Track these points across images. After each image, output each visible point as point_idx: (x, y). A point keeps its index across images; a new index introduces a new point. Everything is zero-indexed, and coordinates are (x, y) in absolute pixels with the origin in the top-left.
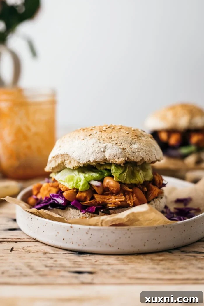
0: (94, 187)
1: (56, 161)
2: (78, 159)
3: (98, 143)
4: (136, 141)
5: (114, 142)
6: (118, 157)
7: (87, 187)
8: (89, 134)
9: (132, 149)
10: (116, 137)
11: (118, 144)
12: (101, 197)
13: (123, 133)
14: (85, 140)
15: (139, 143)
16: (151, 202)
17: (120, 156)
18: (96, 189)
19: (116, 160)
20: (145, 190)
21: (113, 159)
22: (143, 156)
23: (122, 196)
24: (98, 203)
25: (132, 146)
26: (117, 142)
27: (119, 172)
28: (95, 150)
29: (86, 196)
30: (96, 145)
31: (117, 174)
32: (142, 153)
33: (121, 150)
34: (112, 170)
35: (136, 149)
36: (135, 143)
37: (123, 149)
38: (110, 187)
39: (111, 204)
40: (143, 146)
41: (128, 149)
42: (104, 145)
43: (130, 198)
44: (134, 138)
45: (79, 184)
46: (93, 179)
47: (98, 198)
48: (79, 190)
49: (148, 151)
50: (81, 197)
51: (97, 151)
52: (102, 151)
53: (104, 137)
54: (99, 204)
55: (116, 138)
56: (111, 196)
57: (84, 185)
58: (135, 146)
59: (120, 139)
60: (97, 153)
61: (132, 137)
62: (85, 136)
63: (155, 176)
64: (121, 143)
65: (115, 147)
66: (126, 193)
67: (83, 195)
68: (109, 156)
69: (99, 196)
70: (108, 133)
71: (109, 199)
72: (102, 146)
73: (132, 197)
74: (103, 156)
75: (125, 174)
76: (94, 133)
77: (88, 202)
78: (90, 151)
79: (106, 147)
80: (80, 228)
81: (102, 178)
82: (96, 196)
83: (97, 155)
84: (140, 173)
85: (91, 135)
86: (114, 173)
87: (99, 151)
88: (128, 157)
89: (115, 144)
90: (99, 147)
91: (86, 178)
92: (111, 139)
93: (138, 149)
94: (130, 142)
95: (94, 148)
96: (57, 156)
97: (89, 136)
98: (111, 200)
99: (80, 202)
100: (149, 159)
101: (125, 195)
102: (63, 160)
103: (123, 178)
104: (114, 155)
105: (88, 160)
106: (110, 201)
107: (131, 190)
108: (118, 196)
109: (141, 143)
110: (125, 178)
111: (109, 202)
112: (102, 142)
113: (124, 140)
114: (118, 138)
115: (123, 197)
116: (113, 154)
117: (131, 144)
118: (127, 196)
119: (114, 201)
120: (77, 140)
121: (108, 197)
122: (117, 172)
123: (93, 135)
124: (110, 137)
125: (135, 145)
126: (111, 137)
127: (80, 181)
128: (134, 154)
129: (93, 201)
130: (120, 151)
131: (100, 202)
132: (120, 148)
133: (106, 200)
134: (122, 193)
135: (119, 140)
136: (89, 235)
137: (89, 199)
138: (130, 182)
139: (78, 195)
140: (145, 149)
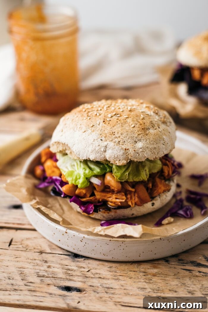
0: (94, 185)
1: (58, 147)
2: (78, 154)
3: (99, 140)
4: (142, 137)
5: (116, 140)
6: (119, 159)
7: (86, 184)
8: (91, 125)
9: (136, 150)
10: (119, 133)
11: (121, 143)
12: (101, 195)
13: (128, 127)
14: (87, 133)
15: (145, 139)
16: (157, 198)
17: (121, 158)
18: (96, 187)
19: (117, 162)
20: (150, 186)
21: (113, 161)
22: (149, 156)
23: (123, 195)
24: (98, 200)
25: (136, 144)
26: (119, 139)
27: (121, 172)
28: (95, 149)
29: (86, 193)
30: (96, 143)
31: (118, 174)
32: (146, 153)
33: (123, 151)
34: (114, 170)
35: (141, 148)
36: (140, 140)
37: (125, 149)
38: (111, 186)
39: (111, 202)
40: (150, 142)
41: (131, 150)
42: (105, 143)
43: (131, 198)
44: (140, 133)
45: (78, 182)
46: (93, 175)
47: (99, 196)
48: (78, 187)
49: (155, 148)
50: (80, 193)
51: (97, 150)
52: (103, 151)
53: (106, 132)
54: (99, 202)
55: (119, 135)
56: (111, 194)
57: (83, 183)
58: (140, 145)
59: (123, 135)
60: (97, 152)
61: (138, 131)
62: (87, 127)
63: (164, 167)
64: (124, 142)
65: (117, 147)
66: (127, 193)
67: (83, 191)
68: (110, 158)
69: (99, 193)
70: (112, 126)
71: (110, 197)
72: (103, 146)
73: (133, 197)
74: (103, 156)
75: (127, 174)
76: (97, 124)
77: (88, 199)
78: (90, 149)
79: (107, 147)
80: (75, 235)
81: (103, 173)
82: (96, 193)
83: (97, 155)
84: (145, 169)
85: (93, 126)
86: (115, 172)
87: (99, 150)
88: (130, 159)
89: (117, 142)
90: (99, 146)
91: (86, 175)
92: (114, 135)
93: (143, 148)
94: (135, 139)
95: (94, 146)
96: (58, 143)
97: (91, 128)
98: (112, 198)
99: (79, 199)
100: (156, 157)
101: (126, 195)
102: (64, 149)
103: (125, 177)
104: (115, 157)
105: (88, 158)
106: (110, 199)
107: (133, 190)
108: (119, 195)
109: (148, 140)
110: (128, 177)
111: (110, 201)
112: (103, 139)
113: (128, 137)
114: (122, 134)
115: (124, 197)
116: (113, 156)
117: (135, 141)
118: (129, 196)
119: (114, 200)
120: (79, 131)
121: (109, 195)
122: (118, 172)
123: (95, 126)
124: (113, 132)
125: (141, 142)
126: (115, 132)
127: (79, 178)
128: (138, 155)
129: (93, 199)
130: (121, 153)
131: (101, 200)
132: (122, 149)
133: (106, 198)
134: (123, 192)
135: (123, 137)
136: (83, 243)
137: (88, 196)
138: (133, 179)
139: (77, 192)
140: (151, 147)
